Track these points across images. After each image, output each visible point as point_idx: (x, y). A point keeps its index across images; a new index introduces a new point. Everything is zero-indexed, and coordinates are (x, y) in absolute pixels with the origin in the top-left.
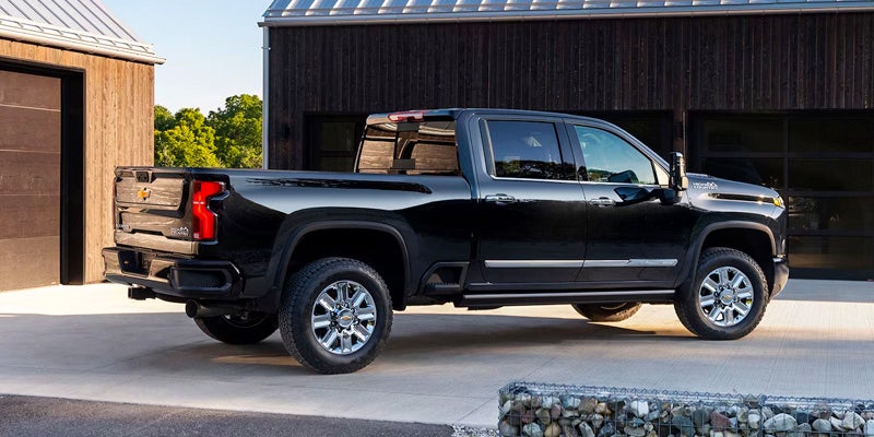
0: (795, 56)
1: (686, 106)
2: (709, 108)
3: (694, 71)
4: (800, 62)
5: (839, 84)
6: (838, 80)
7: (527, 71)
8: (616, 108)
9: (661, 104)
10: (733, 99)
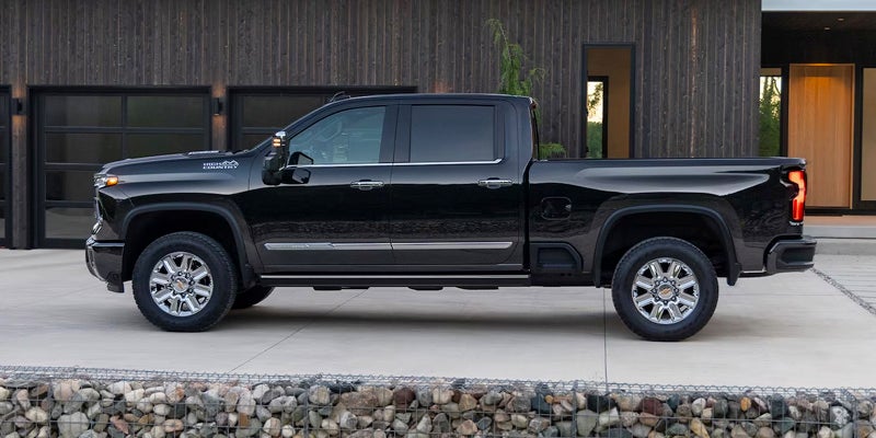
0: (329, 32)
1: (224, 81)
2: (247, 84)
3: (232, 47)
4: (334, 39)
5: (371, 60)
6: (369, 56)
7: (65, 44)
8: (155, 83)
9: (200, 80)
10: (270, 75)
